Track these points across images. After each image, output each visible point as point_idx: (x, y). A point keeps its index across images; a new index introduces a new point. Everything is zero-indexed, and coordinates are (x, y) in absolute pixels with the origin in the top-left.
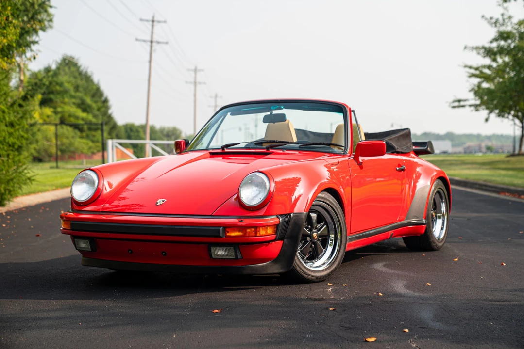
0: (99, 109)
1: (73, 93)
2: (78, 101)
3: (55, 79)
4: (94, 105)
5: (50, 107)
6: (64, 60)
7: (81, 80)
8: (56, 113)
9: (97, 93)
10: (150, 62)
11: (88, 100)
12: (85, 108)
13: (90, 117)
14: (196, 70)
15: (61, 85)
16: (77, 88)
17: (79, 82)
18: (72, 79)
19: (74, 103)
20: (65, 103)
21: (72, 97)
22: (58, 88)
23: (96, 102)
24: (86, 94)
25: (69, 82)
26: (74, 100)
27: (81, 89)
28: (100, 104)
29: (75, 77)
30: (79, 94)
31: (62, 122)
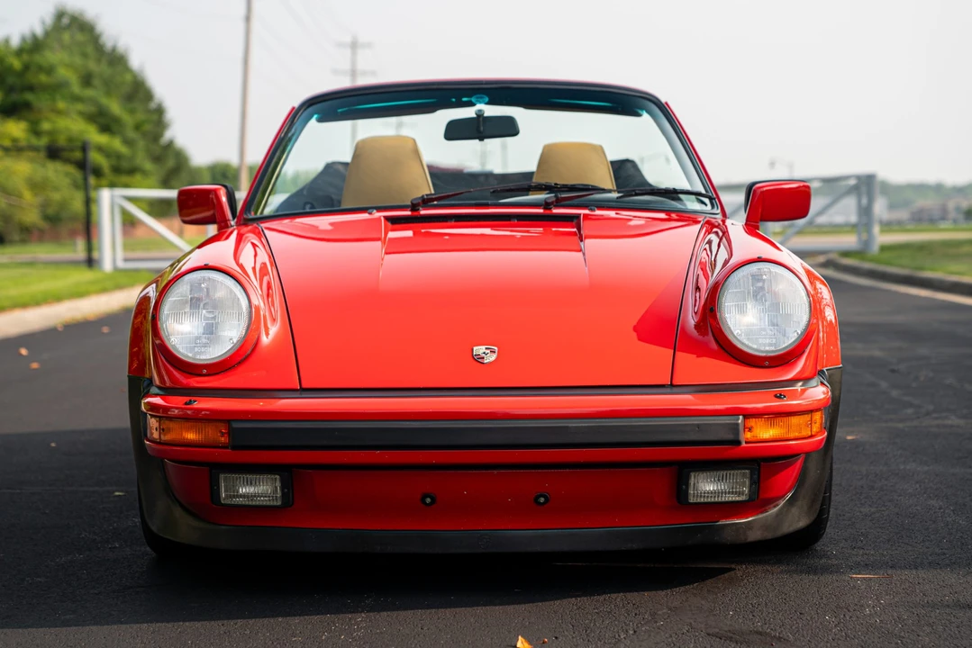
0: (137, 127)
1: (76, 88)
2: (91, 109)
3: (38, 58)
4: (128, 119)
5: (20, 118)
6: (60, 15)
7: (99, 61)
8: (36, 132)
9: (138, 92)
10: (248, 19)
11: (115, 107)
12: (106, 123)
13: (116, 144)
14: (354, 46)
15: (50, 70)
16: (87, 80)
17: (92, 66)
18: (78, 60)
19: (81, 114)
20: (59, 112)
21: (77, 99)
22: (43, 78)
23: (132, 112)
24: (108, 93)
25: (69, 66)
26: (80, 107)
27: (96, 82)
28: (140, 116)
29: (85, 55)
30: (89, 93)
31: (53, 153)
